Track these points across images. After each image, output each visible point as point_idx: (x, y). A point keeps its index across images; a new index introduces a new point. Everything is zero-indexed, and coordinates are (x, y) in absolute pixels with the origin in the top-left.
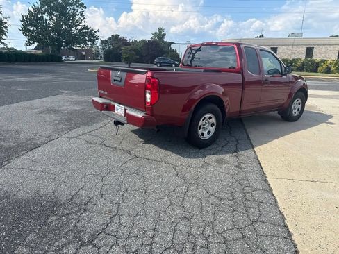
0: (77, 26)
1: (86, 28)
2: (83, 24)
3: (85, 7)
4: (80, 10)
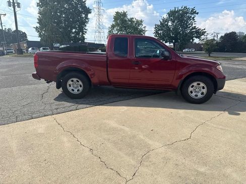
3: (198, 13)
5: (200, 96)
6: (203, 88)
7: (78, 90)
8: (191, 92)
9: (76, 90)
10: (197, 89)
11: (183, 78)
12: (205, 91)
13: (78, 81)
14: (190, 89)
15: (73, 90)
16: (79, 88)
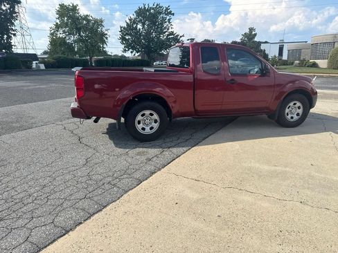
0: (165, 32)
1: (172, 33)
2: (170, 30)
3: (173, 14)
4: (168, 18)
5: (296, 118)
6: (299, 108)
7: (151, 128)
8: (288, 114)
9: (148, 129)
10: (293, 110)
12: (300, 111)
13: (151, 115)
14: (287, 111)
15: (143, 129)
16: (153, 124)
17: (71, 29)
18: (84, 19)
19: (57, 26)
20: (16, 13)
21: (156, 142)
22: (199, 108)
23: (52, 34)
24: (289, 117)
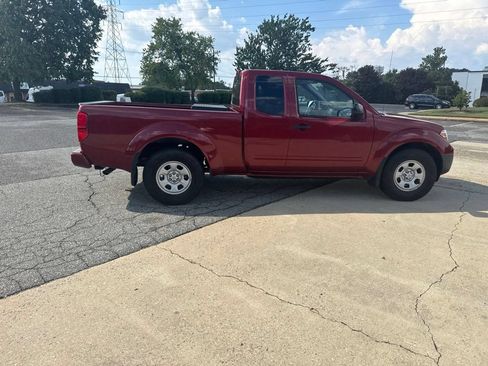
0: (300, 55)
1: (309, 57)
3: (313, 29)
4: (305, 35)
5: (413, 186)
6: (419, 171)
7: (180, 187)
8: (399, 180)
9: (175, 188)
10: (409, 174)
11: (386, 155)
12: (421, 177)
13: (180, 168)
14: (398, 174)
15: (168, 187)
16: (183, 181)
17: (169, 52)
18: (187, 38)
19: (153, 48)
20: (100, 31)
21: (184, 207)
22: (253, 163)
23: (145, 58)
24: (402, 184)
